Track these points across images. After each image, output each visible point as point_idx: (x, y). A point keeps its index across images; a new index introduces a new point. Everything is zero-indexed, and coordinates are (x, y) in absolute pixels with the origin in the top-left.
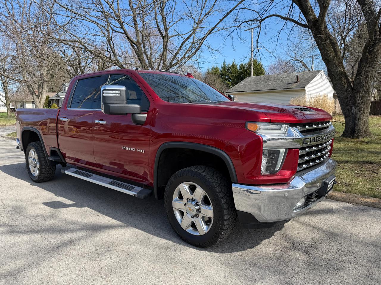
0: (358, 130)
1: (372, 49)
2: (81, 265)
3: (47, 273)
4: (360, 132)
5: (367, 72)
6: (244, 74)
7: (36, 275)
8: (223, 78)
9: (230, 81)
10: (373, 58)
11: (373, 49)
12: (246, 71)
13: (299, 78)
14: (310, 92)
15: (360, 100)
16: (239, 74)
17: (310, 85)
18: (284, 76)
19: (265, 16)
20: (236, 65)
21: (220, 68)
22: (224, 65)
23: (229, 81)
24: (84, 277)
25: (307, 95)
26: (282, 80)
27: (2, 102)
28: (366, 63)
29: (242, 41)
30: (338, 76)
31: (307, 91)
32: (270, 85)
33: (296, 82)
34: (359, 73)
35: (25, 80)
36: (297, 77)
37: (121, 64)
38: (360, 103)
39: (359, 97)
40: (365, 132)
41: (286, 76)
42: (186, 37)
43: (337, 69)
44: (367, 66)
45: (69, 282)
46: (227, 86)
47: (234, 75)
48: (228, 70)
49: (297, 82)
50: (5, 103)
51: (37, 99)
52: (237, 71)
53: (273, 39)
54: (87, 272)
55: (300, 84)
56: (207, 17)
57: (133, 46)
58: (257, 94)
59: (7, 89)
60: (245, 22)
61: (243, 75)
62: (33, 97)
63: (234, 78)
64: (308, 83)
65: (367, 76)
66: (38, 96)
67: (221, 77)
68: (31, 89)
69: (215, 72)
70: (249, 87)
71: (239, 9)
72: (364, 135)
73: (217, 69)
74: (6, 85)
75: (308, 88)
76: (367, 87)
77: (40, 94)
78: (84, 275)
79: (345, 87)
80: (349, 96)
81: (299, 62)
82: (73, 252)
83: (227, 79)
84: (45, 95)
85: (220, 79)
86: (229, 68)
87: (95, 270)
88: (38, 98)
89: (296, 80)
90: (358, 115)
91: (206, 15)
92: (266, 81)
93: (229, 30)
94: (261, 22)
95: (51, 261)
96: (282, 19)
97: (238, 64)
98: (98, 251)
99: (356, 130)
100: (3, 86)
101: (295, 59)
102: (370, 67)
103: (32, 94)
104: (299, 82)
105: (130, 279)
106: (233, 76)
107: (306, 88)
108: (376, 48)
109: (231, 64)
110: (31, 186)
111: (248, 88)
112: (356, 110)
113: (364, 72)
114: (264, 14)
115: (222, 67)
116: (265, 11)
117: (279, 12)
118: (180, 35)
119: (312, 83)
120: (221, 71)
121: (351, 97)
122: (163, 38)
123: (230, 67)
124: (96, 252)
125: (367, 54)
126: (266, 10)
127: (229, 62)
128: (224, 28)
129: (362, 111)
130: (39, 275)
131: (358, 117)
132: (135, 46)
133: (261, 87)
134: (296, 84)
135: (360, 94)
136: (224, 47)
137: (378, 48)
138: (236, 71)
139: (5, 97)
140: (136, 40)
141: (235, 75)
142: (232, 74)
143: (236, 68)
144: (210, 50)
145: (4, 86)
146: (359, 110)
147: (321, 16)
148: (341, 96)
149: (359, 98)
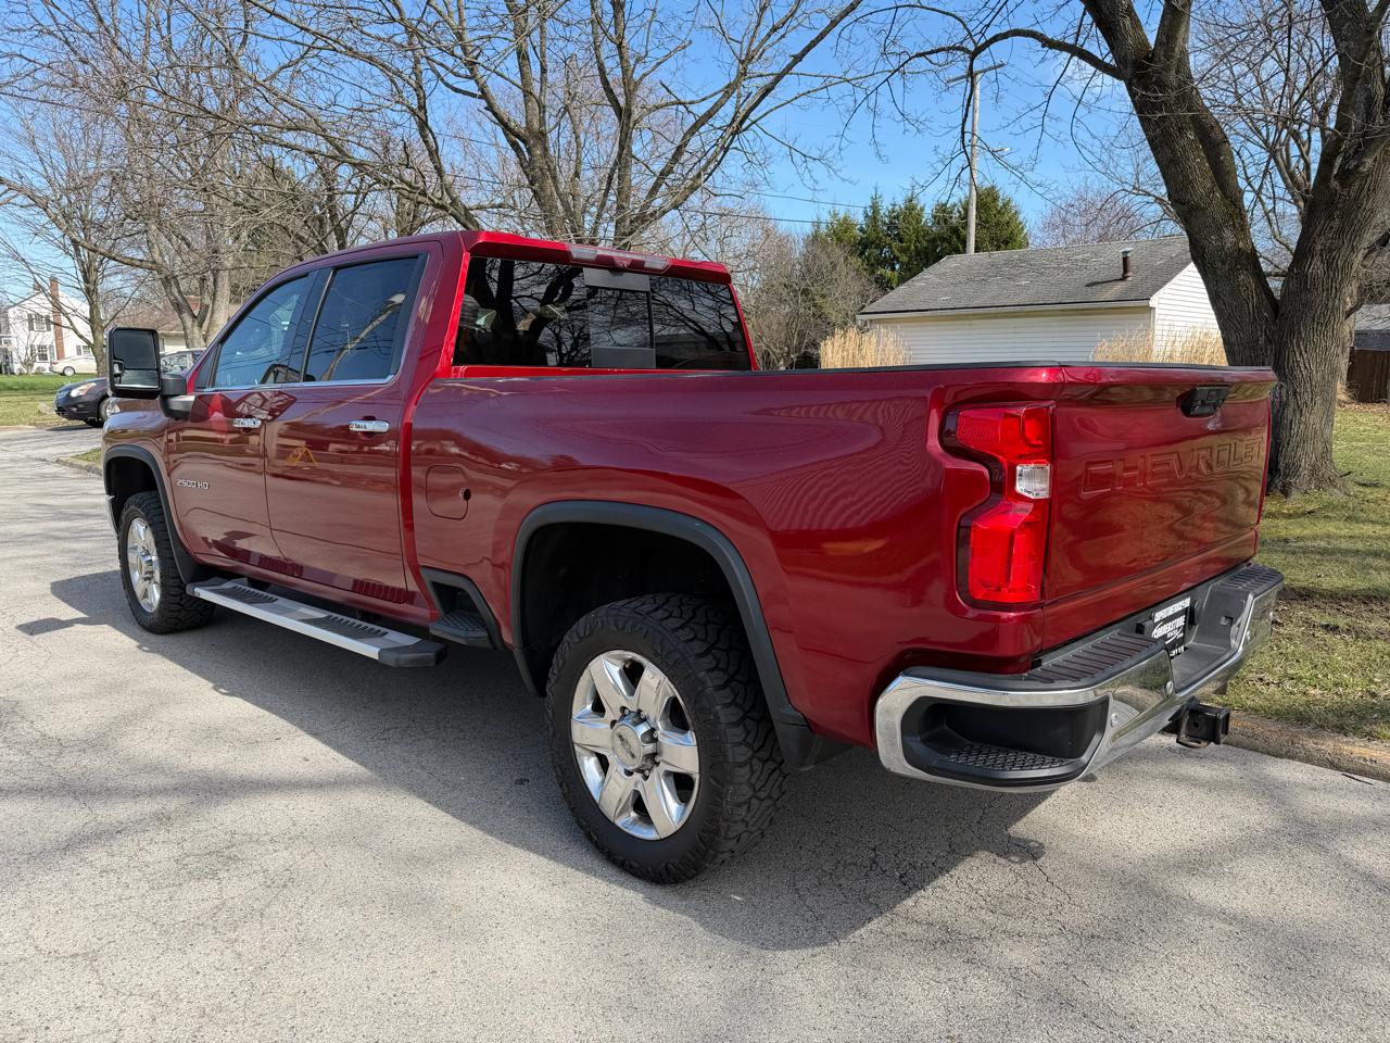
0: (1287, 466)
1: (1353, 163)
2: (166, 891)
3: (53, 910)
4: (1296, 474)
5: (1331, 251)
6: (949, 243)
7: (19, 913)
8: (868, 258)
9: (897, 267)
10: (1356, 198)
11: (1357, 167)
12: (955, 231)
13: (1132, 262)
14: (1168, 318)
15: (1301, 354)
16: (928, 241)
17: (1171, 291)
18: (1080, 257)
19: (989, 35)
20: (919, 208)
21: (859, 218)
22: (875, 208)
23: (893, 269)
24: (162, 926)
25: (1157, 327)
26: (1070, 270)
27: (81, 337)
28: (1330, 218)
29: (909, 127)
30: (1223, 263)
31: (1157, 311)
32: (1026, 289)
33: (1121, 280)
34: (1302, 253)
35: (154, 262)
36: (1125, 260)
37: (467, 210)
38: (1298, 365)
39: (1298, 342)
40: (1314, 470)
41: (1089, 255)
42: (701, 109)
43: (1221, 238)
44: (1331, 228)
45: (111, 939)
46: (885, 286)
47: (909, 248)
48: (891, 226)
49: (1124, 278)
50: (88, 342)
51: (196, 329)
52: (921, 233)
53: (1026, 122)
54: (175, 911)
55: (1134, 287)
56: (783, 36)
57: (514, 145)
58: (974, 322)
59: (95, 291)
60: (919, 55)
61: (945, 244)
62: (183, 323)
63: (910, 258)
64: (1165, 283)
65: (1330, 265)
66: (199, 320)
67: (862, 253)
68: (177, 294)
69: (840, 232)
70: (946, 294)
71: (897, 7)
72: (1310, 482)
73: (846, 225)
74: (92, 278)
75: (1162, 301)
76: (1330, 304)
77: (206, 311)
78: (166, 920)
79: (1250, 305)
80: (1262, 340)
81: (1151, 199)
82: (154, 848)
83: (883, 262)
84: (222, 315)
85: (856, 261)
86: (894, 218)
87: (203, 906)
88: (200, 326)
89: (1122, 271)
90: (1291, 409)
91: (775, 29)
92: (1013, 271)
93: (865, 85)
94: (974, 55)
95: (78, 874)
96: (1043, 46)
97: (928, 205)
98: (234, 849)
99: (1282, 466)
100: (81, 278)
101: (1134, 188)
102: (1341, 231)
103: (180, 312)
104: (1130, 279)
105: (300, 938)
106: (904, 251)
107: (1152, 303)
108: (1369, 162)
109: (901, 203)
110: (139, 651)
111: (944, 300)
112: (1284, 392)
113: (1321, 250)
114: (988, 26)
115: (867, 216)
116: (994, 14)
117: (1047, 16)
118: (683, 104)
119: (1180, 282)
120: (861, 230)
121: (1269, 341)
122: (619, 111)
123: (897, 217)
124: (226, 853)
125: (1334, 184)
126: (996, 10)
127: (892, 198)
128: (848, 77)
129: (1307, 397)
130: (27, 913)
131: (1290, 418)
132: (521, 144)
133: (992, 293)
134: (1120, 286)
135: (1300, 333)
136: (843, 146)
137: (1375, 160)
138: (916, 231)
139: (90, 320)
140: (524, 125)
141: (916, 247)
142: (901, 241)
143: (918, 222)
144: (797, 157)
145: (86, 280)
146: (1295, 393)
147: (1164, 40)
148: (1233, 339)
149: (1298, 347)
